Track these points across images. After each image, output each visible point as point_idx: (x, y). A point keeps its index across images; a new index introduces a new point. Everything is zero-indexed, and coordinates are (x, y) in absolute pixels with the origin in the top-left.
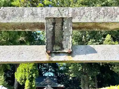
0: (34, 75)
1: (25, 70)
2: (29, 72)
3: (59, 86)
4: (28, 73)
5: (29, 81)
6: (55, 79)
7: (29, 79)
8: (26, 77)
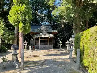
0: (27, 17)
1: (17, 12)
2: (21, 14)
3: (53, 32)
4: (21, 16)
5: (22, 24)
6: (49, 27)
7: (22, 22)
8: (19, 20)
